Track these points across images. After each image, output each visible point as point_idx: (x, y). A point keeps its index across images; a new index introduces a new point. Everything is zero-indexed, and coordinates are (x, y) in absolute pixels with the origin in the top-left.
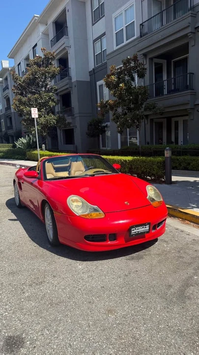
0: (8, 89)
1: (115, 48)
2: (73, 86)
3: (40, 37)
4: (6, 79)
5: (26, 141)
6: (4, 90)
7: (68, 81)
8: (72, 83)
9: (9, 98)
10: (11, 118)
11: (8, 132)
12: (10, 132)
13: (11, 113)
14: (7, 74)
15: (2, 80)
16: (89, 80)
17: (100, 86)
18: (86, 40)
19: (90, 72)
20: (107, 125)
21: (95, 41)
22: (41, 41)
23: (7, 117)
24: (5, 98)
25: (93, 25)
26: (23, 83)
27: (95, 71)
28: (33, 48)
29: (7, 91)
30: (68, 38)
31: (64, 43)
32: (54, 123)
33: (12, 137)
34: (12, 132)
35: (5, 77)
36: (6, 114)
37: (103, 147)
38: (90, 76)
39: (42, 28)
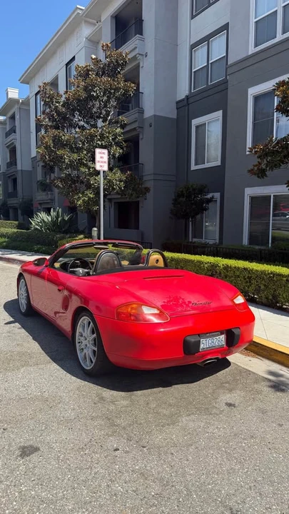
0: (15, 132)
1: (252, 50)
2: (146, 125)
3: (82, 44)
4: (13, 117)
5: (50, 219)
6: (7, 134)
7: (137, 115)
8: (143, 120)
9: (15, 148)
10: (15, 181)
11: (9, 202)
12: (13, 202)
13: (17, 171)
14: (15, 109)
15: (5, 120)
16: (175, 117)
17: (197, 127)
18: (175, 46)
19: (177, 103)
20: (213, 197)
21: (193, 46)
22: (83, 52)
23: (9, 177)
24: (7, 147)
25: (193, 17)
26: (63, 106)
27: (191, 100)
28: (67, 65)
29: (12, 137)
30: (143, 40)
31: (136, 47)
32: (120, 188)
33: (15, 209)
34: (15, 202)
35: (10, 114)
36: (8, 172)
37: (194, 236)
38: (177, 109)
39: (86, 31)
